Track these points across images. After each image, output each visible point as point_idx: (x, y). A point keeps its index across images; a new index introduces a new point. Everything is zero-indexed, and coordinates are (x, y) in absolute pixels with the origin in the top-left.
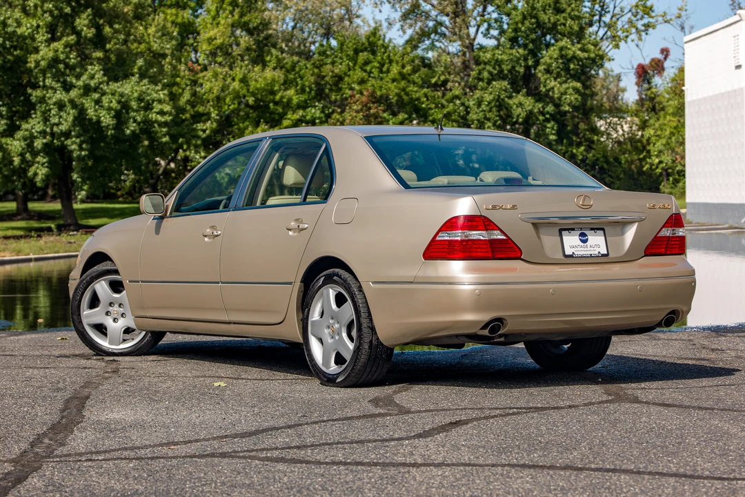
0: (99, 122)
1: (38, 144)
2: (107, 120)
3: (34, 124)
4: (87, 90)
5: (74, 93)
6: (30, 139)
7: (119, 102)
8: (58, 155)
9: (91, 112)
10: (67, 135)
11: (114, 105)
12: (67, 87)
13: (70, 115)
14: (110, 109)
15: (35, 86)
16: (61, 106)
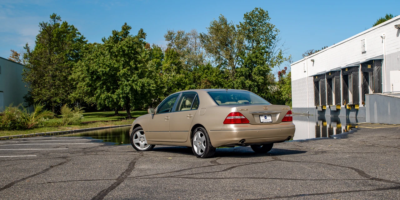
0: (137, 90)
1: (121, 96)
2: (139, 89)
3: (119, 91)
4: (133, 81)
5: (130, 82)
6: (119, 95)
7: (142, 84)
8: (126, 99)
9: (134, 87)
10: (128, 93)
11: (141, 85)
12: (128, 81)
13: (129, 88)
14: (140, 86)
15: (120, 81)
16: (126, 85)
